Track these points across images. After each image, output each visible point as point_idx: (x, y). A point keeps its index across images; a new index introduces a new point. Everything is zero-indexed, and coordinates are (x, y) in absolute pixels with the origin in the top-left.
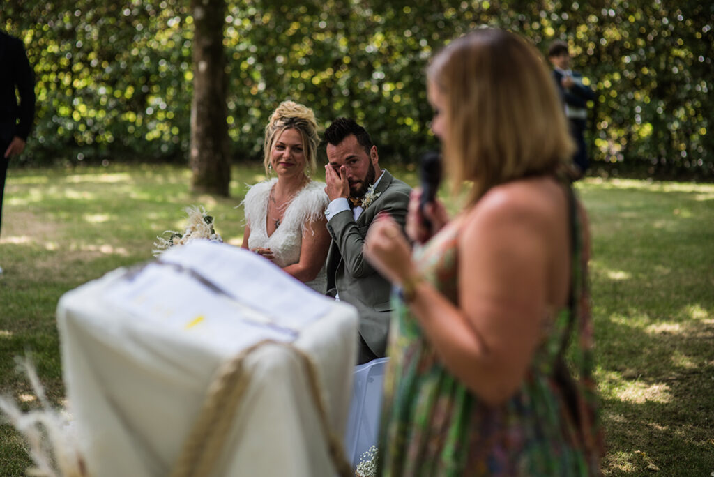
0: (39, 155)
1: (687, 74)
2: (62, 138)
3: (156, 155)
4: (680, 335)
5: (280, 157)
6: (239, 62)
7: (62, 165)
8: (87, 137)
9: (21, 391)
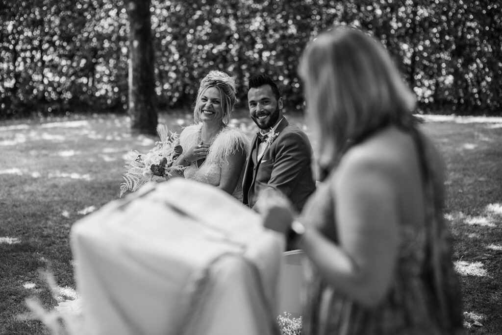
0: (21, 110)
1: (477, 39)
2: (36, 97)
3: (104, 107)
4: (486, 226)
5: (204, 106)
6: (160, 39)
7: (37, 115)
8: (54, 96)
9: (22, 281)
